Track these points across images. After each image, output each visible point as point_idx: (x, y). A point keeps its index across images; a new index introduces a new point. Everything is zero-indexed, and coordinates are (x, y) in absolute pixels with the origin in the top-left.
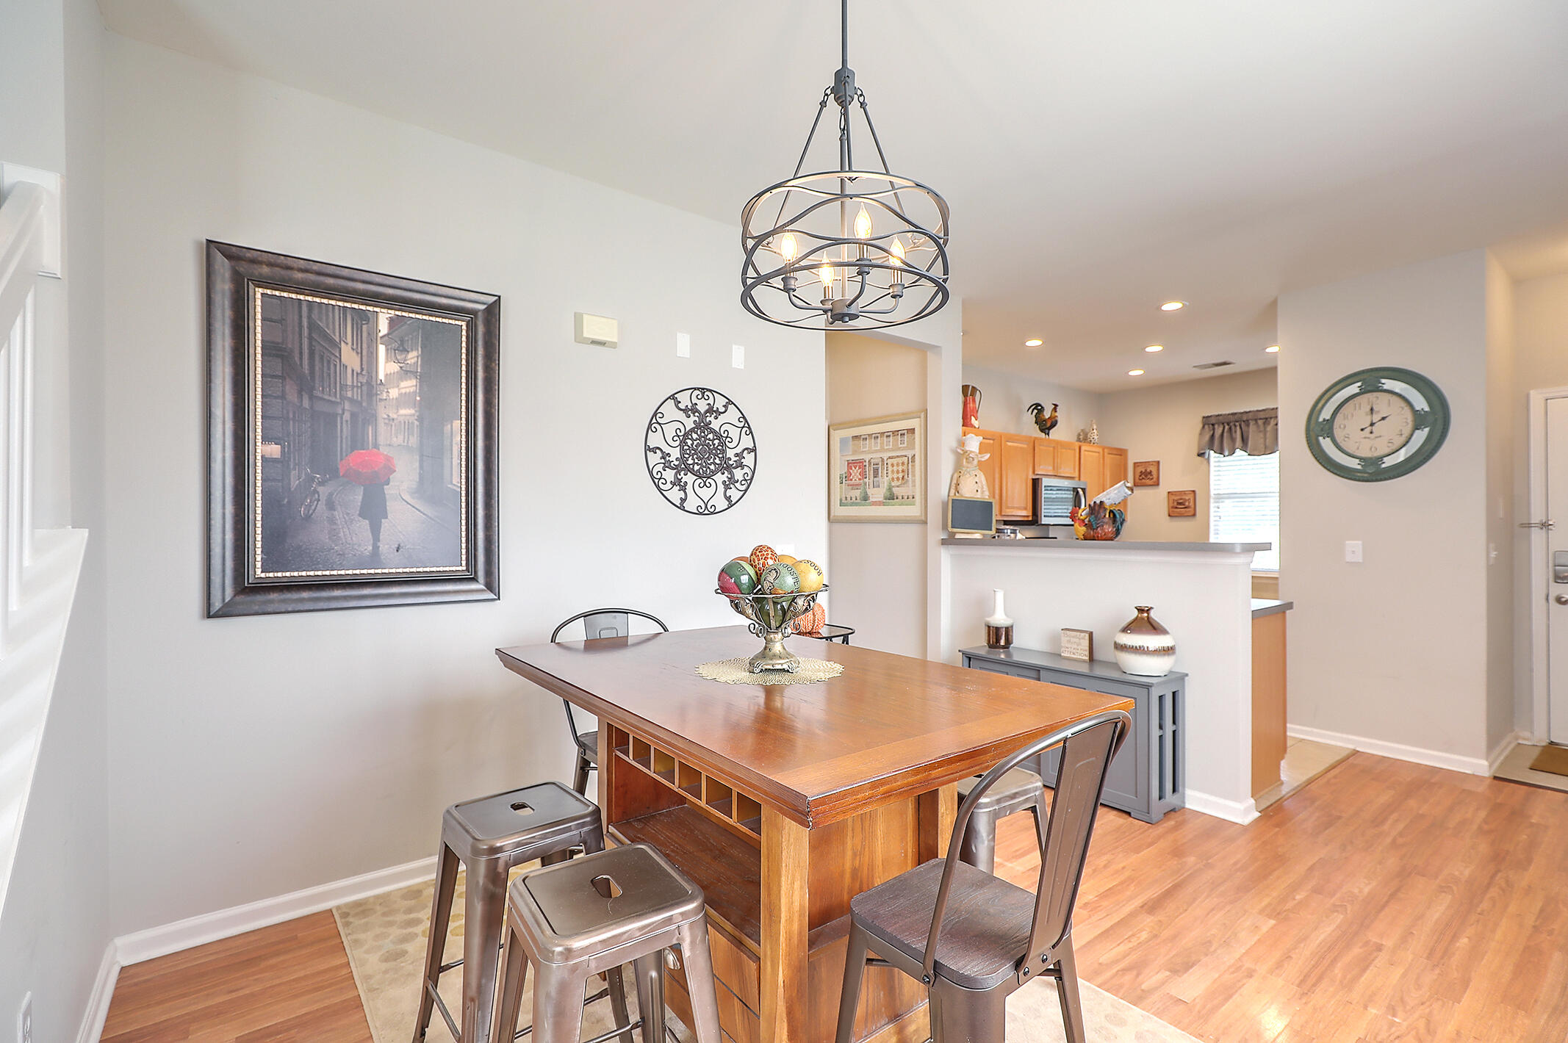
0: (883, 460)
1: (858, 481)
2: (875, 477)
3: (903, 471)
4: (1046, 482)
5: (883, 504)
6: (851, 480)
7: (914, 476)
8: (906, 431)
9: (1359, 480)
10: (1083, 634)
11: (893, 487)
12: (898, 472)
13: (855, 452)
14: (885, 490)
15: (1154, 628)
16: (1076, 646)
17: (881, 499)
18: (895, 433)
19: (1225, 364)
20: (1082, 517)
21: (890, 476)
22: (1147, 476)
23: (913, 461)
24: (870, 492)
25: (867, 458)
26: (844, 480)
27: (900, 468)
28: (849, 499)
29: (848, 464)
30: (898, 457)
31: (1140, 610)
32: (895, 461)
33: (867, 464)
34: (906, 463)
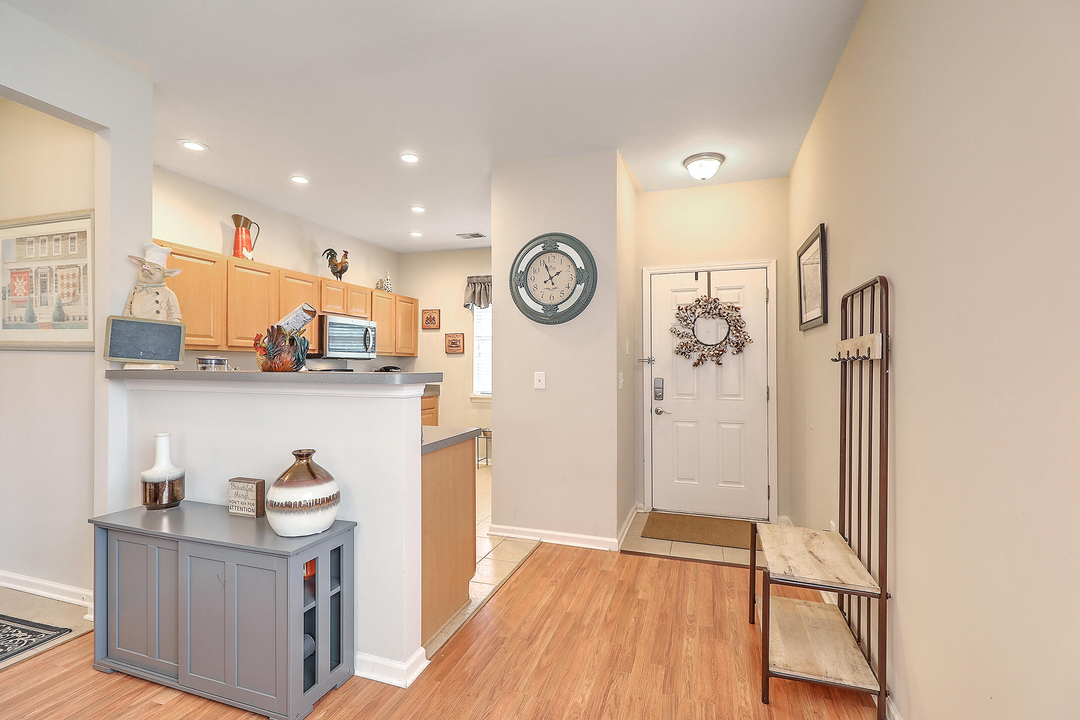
0: (51, 271)
1: (23, 297)
2: (42, 292)
3: (74, 285)
4: (331, 319)
5: (54, 327)
6: (15, 295)
7: (86, 291)
8: (76, 234)
9: (543, 323)
10: (250, 485)
11: (64, 305)
12: (68, 286)
13: (19, 259)
14: (54, 309)
15: (313, 476)
16: (243, 500)
17: (50, 320)
18: (65, 236)
19: (477, 235)
20: (263, 345)
21: (60, 291)
22: (432, 321)
23: (85, 273)
24: (38, 310)
25: (33, 266)
26: (7, 295)
27: (71, 281)
28: (13, 319)
29: (12, 273)
30: (68, 266)
31: (299, 455)
32: (65, 272)
33: (33, 274)
34: (77, 275)
